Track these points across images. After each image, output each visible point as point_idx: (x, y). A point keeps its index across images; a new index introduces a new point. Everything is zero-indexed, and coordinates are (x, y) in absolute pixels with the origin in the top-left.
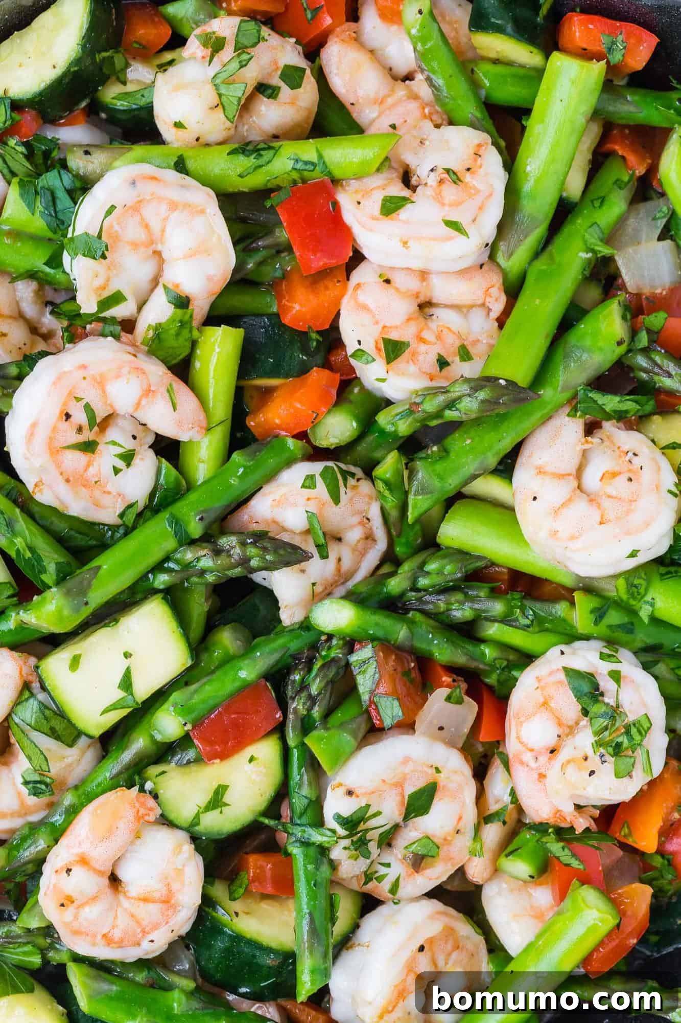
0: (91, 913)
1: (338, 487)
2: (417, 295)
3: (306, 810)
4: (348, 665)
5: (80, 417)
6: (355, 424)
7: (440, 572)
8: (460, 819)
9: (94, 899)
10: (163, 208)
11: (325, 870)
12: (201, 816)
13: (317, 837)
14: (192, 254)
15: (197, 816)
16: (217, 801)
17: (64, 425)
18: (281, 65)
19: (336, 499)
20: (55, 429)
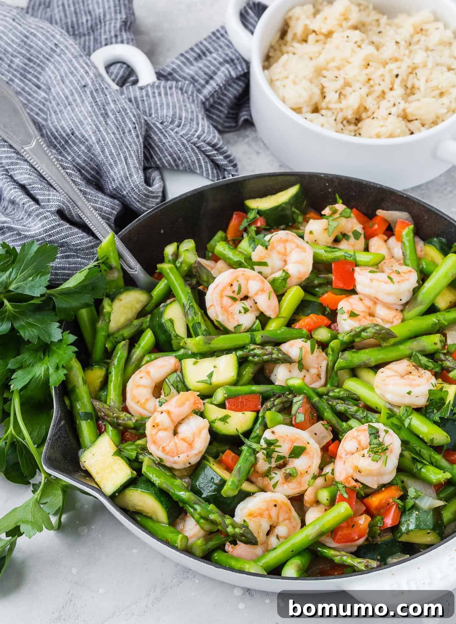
0: (161, 434)
1: (315, 348)
2: (369, 308)
3: (255, 437)
4: (292, 402)
5: (236, 288)
6: (329, 335)
7: (339, 392)
8: (310, 467)
9: (166, 429)
10: (294, 246)
11: (252, 459)
12: (217, 421)
13: (255, 446)
14: (298, 262)
15: (215, 420)
16: (224, 419)
17: (229, 288)
18: (354, 229)
19: (312, 352)
20: (225, 288)
